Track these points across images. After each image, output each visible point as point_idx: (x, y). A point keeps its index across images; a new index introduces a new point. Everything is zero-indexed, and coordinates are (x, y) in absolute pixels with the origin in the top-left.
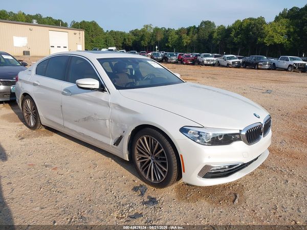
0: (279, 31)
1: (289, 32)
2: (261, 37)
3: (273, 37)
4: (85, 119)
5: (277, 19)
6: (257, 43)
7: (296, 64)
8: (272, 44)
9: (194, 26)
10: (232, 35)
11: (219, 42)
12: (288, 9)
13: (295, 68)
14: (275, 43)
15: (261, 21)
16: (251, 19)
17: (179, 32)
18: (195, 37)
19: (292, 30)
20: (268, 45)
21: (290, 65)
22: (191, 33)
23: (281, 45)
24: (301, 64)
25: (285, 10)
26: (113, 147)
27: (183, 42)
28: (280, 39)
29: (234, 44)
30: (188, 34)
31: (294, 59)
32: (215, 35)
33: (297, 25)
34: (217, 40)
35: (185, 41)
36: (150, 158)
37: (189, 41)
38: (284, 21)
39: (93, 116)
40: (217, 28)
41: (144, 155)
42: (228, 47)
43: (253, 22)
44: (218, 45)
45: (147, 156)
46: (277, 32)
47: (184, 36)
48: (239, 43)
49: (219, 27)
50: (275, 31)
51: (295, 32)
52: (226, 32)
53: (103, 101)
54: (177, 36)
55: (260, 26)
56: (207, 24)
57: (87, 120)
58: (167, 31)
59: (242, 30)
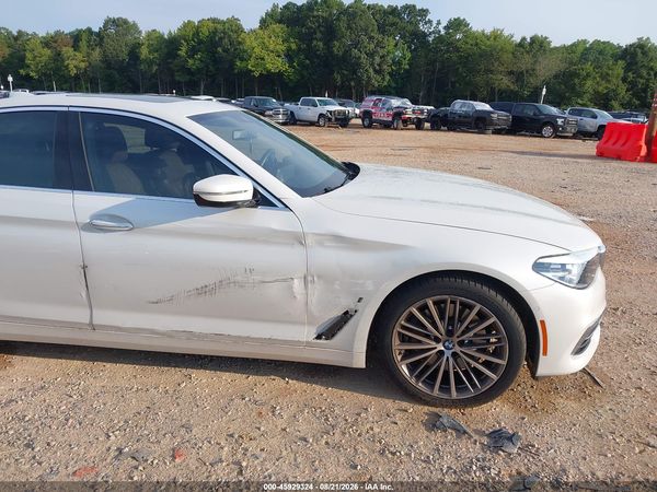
0: (271, 47)
1: (289, 49)
2: (242, 59)
3: (263, 59)
4: (203, 291)
5: (263, 23)
6: (236, 71)
7: (331, 112)
8: (264, 72)
9: (89, 30)
10: (182, 53)
11: (155, 68)
12: (280, 6)
13: (330, 120)
14: (269, 71)
15: (233, 26)
16: (214, 21)
17: (51, 42)
18: (96, 54)
19: (294, 46)
20: (257, 74)
21: (321, 115)
22: (83, 44)
23: (280, 74)
24: (339, 112)
25: (275, 6)
27: (67, 67)
28: (276, 64)
29: (189, 72)
30: (76, 47)
31: (326, 103)
32: (144, 52)
33: (300, 37)
34: (150, 63)
35: (72, 64)
36: (440, 347)
37: (83, 65)
38: (277, 28)
39: (239, 278)
40: (143, 34)
41: (420, 342)
42: (177, 78)
43: (219, 27)
44: (154, 76)
45: (434, 344)
46: (267, 49)
47: (68, 51)
48: (198, 69)
49: (149, 35)
50: (264, 47)
51: (299, 49)
52: (169, 46)
53: (276, 231)
54: (48, 52)
55: (234, 36)
56: (120, 25)
58: (16, 39)
59: (200, 42)
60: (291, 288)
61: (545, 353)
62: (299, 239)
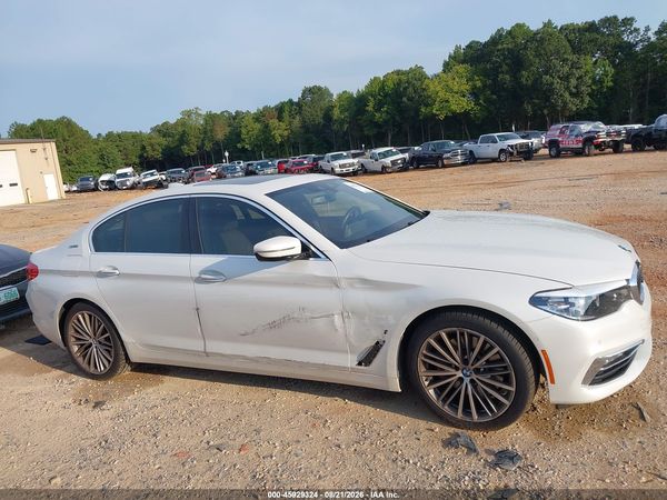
0: (456, 89)
1: (474, 87)
2: (426, 105)
3: (447, 101)
4: (273, 325)
5: (447, 66)
6: (421, 117)
7: (512, 147)
8: (449, 114)
9: (290, 101)
10: (370, 108)
11: (346, 126)
12: (463, 47)
13: (511, 154)
14: (454, 113)
15: (417, 74)
16: (398, 72)
17: (260, 117)
18: (297, 122)
19: (479, 84)
20: (442, 117)
21: (502, 151)
22: (286, 114)
23: (466, 114)
24: (522, 145)
25: (458, 48)
26: (358, 371)
27: (273, 137)
28: (461, 104)
29: (377, 125)
30: (280, 118)
31: (506, 138)
32: (336, 113)
33: (485, 74)
34: (342, 122)
35: (277, 133)
36: (460, 374)
37: (286, 133)
38: (461, 68)
39: (296, 316)
40: (335, 97)
41: (442, 370)
42: (366, 133)
43: (404, 78)
44: (345, 133)
45: (453, 372)
46: (451, 91)
47: (274, 122)
48: (386, 122)
49: (340, 96)
50: (449, 89)
51: (485, 86)
52: (357, 104)
54: (258, 126)
55: (418, 84)
56: (314, 93)
57: (280, 326)
58: (234, 118)
59: (386, 95)
60: (333, 321)
61: (553, 382)
62: (334, 283)
